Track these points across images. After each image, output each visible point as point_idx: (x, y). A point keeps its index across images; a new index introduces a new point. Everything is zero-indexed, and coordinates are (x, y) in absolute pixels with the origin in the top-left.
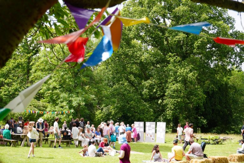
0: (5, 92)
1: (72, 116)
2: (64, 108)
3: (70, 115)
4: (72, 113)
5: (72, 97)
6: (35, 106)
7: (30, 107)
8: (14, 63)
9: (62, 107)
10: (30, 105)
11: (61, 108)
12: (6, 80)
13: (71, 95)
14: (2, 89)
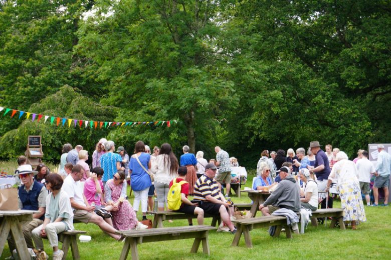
0: (25, 87)
1: (178, 132)
2: (157, 115)
3: (172, 131)
4: (178, 125)
5: (175, 87)
6: (87, 112)
7: (76, 115)
8: (43, 25)
9: (152, 113)
10: (77, 112)
11: (150, 116)
12: (27, 61)
13: (171, 83)
14: (19, 80)
